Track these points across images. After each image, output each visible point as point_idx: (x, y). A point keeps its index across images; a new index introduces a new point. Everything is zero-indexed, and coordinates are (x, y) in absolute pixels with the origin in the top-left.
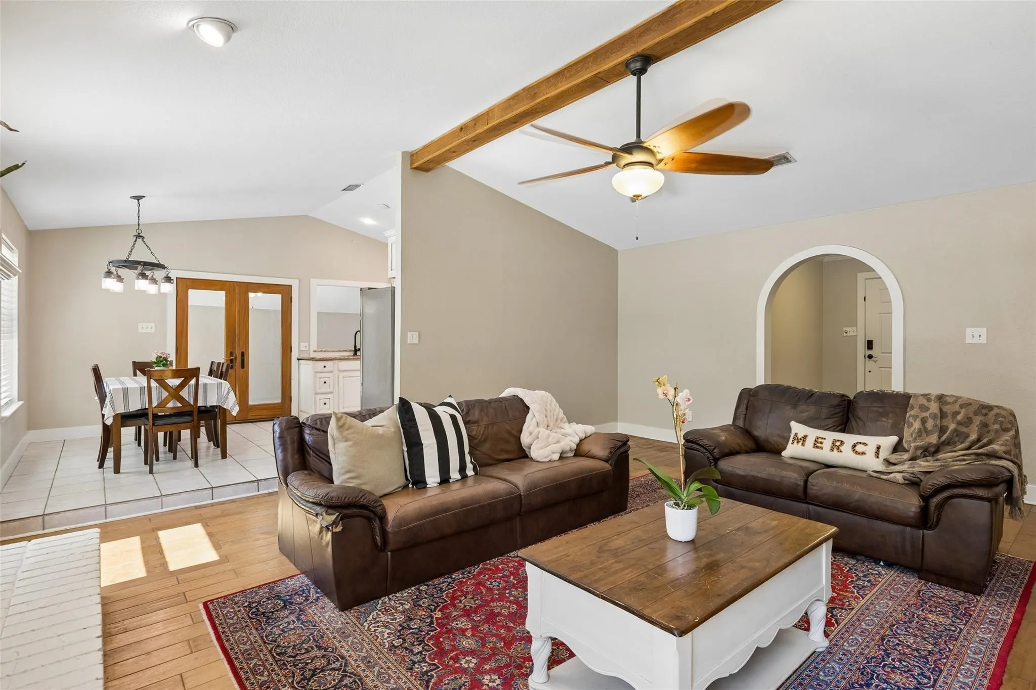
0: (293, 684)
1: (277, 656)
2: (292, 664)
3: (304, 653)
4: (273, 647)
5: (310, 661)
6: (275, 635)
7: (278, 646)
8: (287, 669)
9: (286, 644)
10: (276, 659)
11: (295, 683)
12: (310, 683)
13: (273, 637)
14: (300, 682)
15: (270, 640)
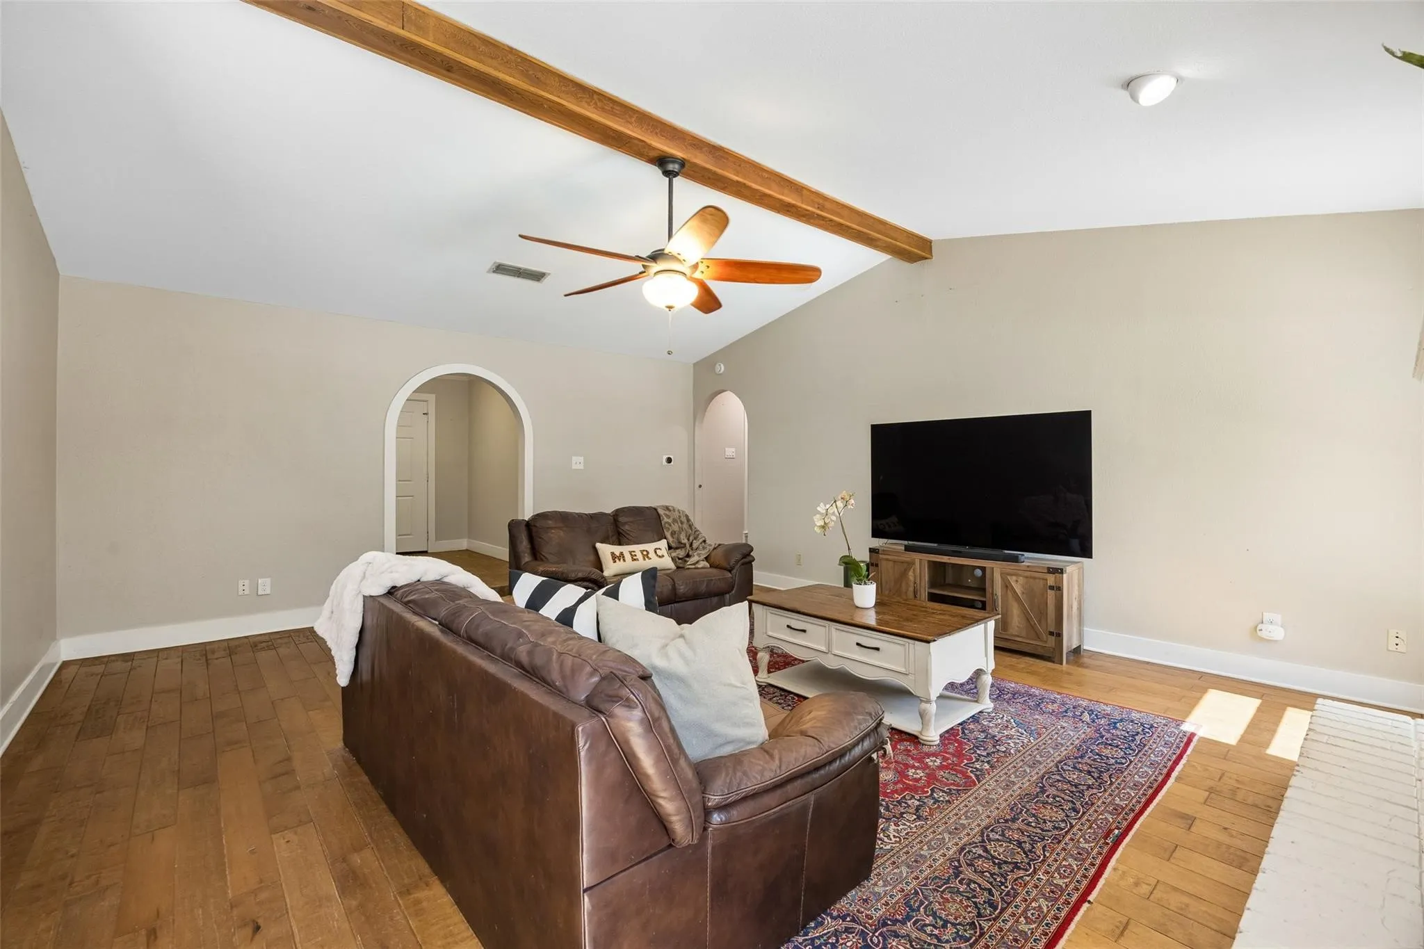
0: (1031, 873)
1: (1000, 908)
2: (1003, 887)
3: (975, 883)
4: (984, 921)
5: (986, 874)
6: (958, 931)
7: (979, 915)
8: (1012, 888)
9: (969, 909)
10: (1005, 905)
11: (1028, 873)
12: (1019, 861)
13: (965, 931)
14: (1023, 869)
15: (972, 932)
